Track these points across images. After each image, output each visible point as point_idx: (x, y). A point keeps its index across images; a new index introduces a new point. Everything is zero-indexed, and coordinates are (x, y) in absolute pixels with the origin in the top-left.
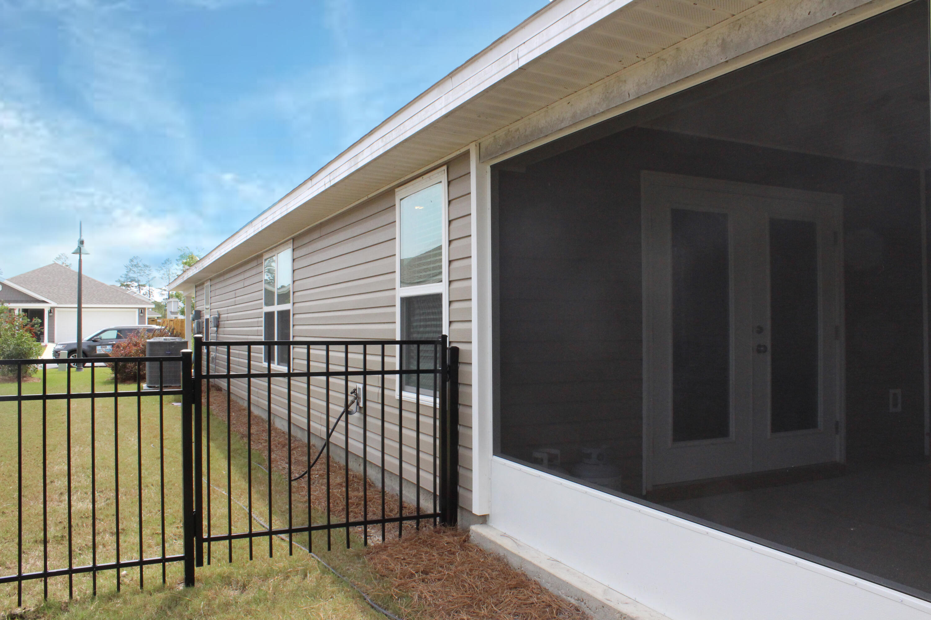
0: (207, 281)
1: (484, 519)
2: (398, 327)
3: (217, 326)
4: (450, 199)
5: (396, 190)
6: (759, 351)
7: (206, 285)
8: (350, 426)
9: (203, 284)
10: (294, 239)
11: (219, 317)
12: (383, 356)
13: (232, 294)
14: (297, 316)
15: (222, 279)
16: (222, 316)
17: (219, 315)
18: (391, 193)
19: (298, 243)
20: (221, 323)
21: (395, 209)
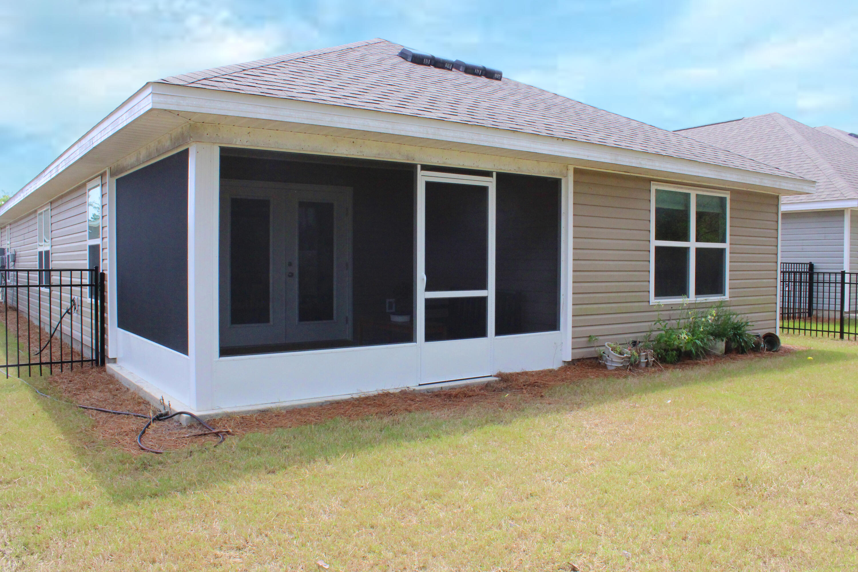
0: (8, 224)
1: (114, 360)
2: (87, 262)
3: (14, 261)
4: (103, 194)
5: (87, 184)
6: (289, 276)
7: (7, 228)
8: (73, 322)
9: (5, 227)
10: (51, 203)
11: (15, 255)
12: (61, 277)
13: (22, 237)
14: (53, 255)
15: (16, 224)
16: (17, 253)
17: (15, 252)
18: (84, 185)
19: (55, 205)
20: (17, 258)
21: (86, 195)
